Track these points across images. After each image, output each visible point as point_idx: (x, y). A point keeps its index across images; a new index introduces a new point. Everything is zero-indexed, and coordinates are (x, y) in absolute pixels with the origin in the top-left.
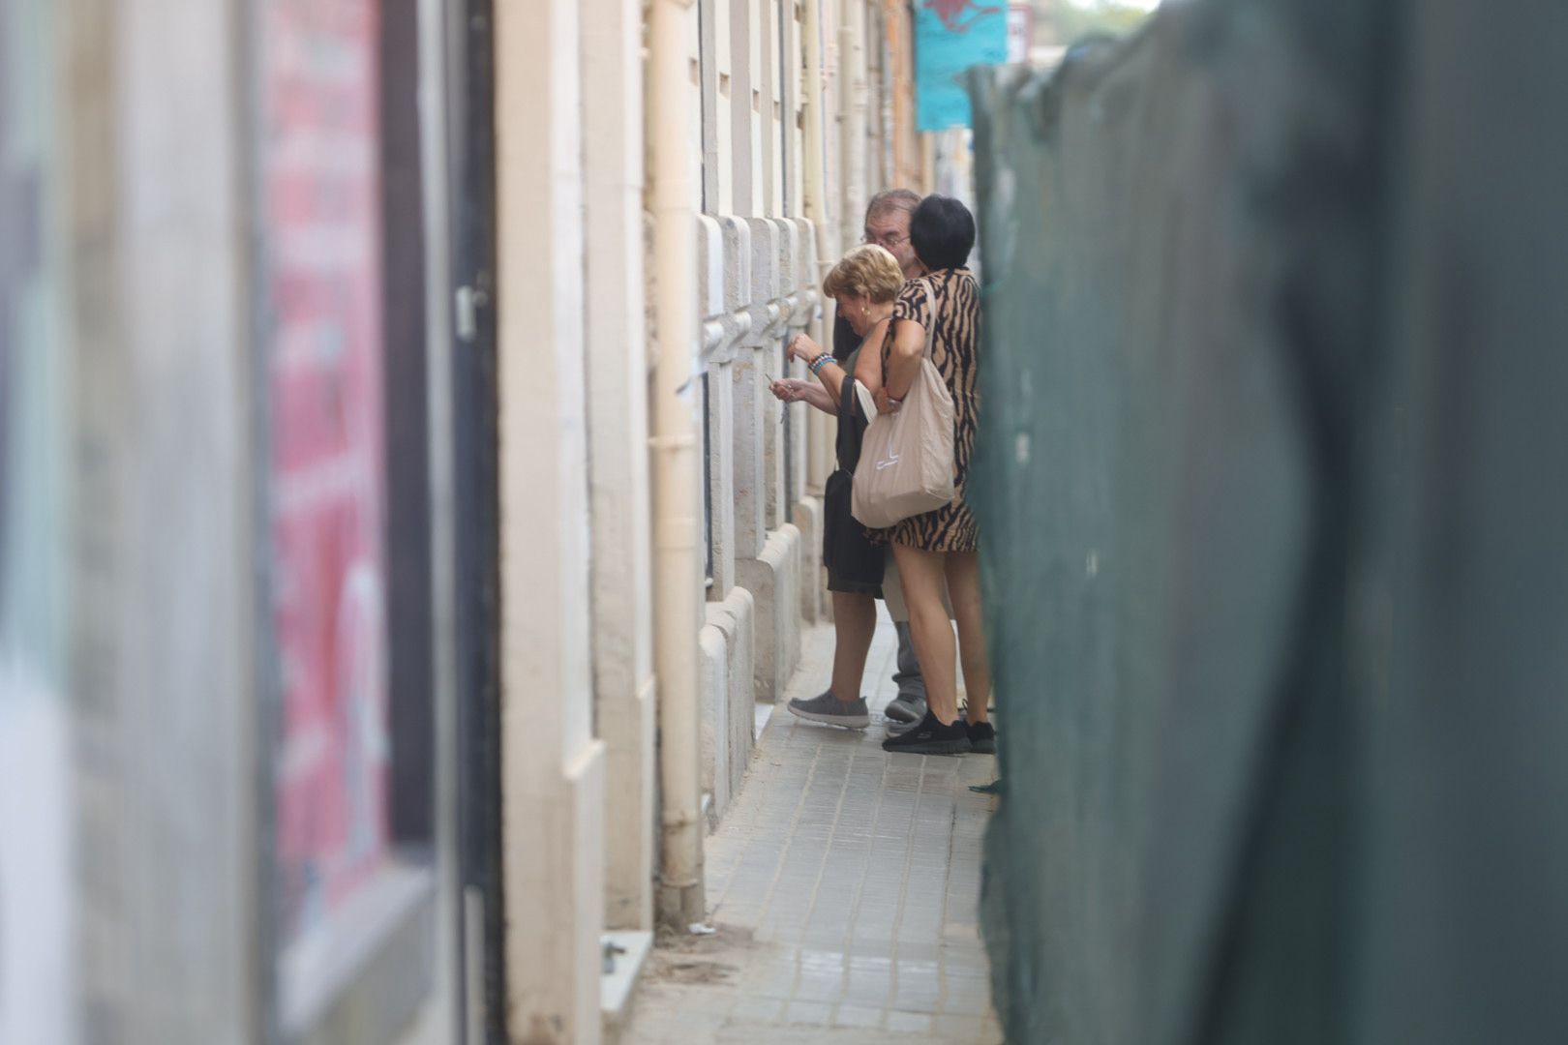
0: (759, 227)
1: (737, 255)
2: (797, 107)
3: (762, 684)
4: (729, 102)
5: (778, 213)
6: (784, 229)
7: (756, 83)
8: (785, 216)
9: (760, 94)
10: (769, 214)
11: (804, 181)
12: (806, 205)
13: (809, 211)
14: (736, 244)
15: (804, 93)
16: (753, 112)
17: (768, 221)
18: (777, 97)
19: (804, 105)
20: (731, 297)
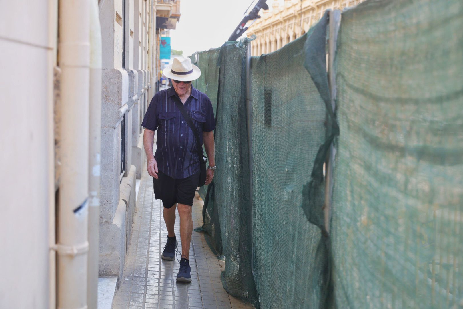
0: (140, 72)
1: (134, 80)
2: (147, 50)
4: (133, 39)
5: (144, 69)
6: (145, 72)
7: (140, 40)
8: (145, 69)
9: (141, 43)
10: (142, 69)
11: (148, 63)
12: (148, 68)
13: (149, 69)
14: (134, 78)
15: (148, 48)
17: (142, 71)
18: (144, 46)
19: (148, 50)
20: (132, 92)
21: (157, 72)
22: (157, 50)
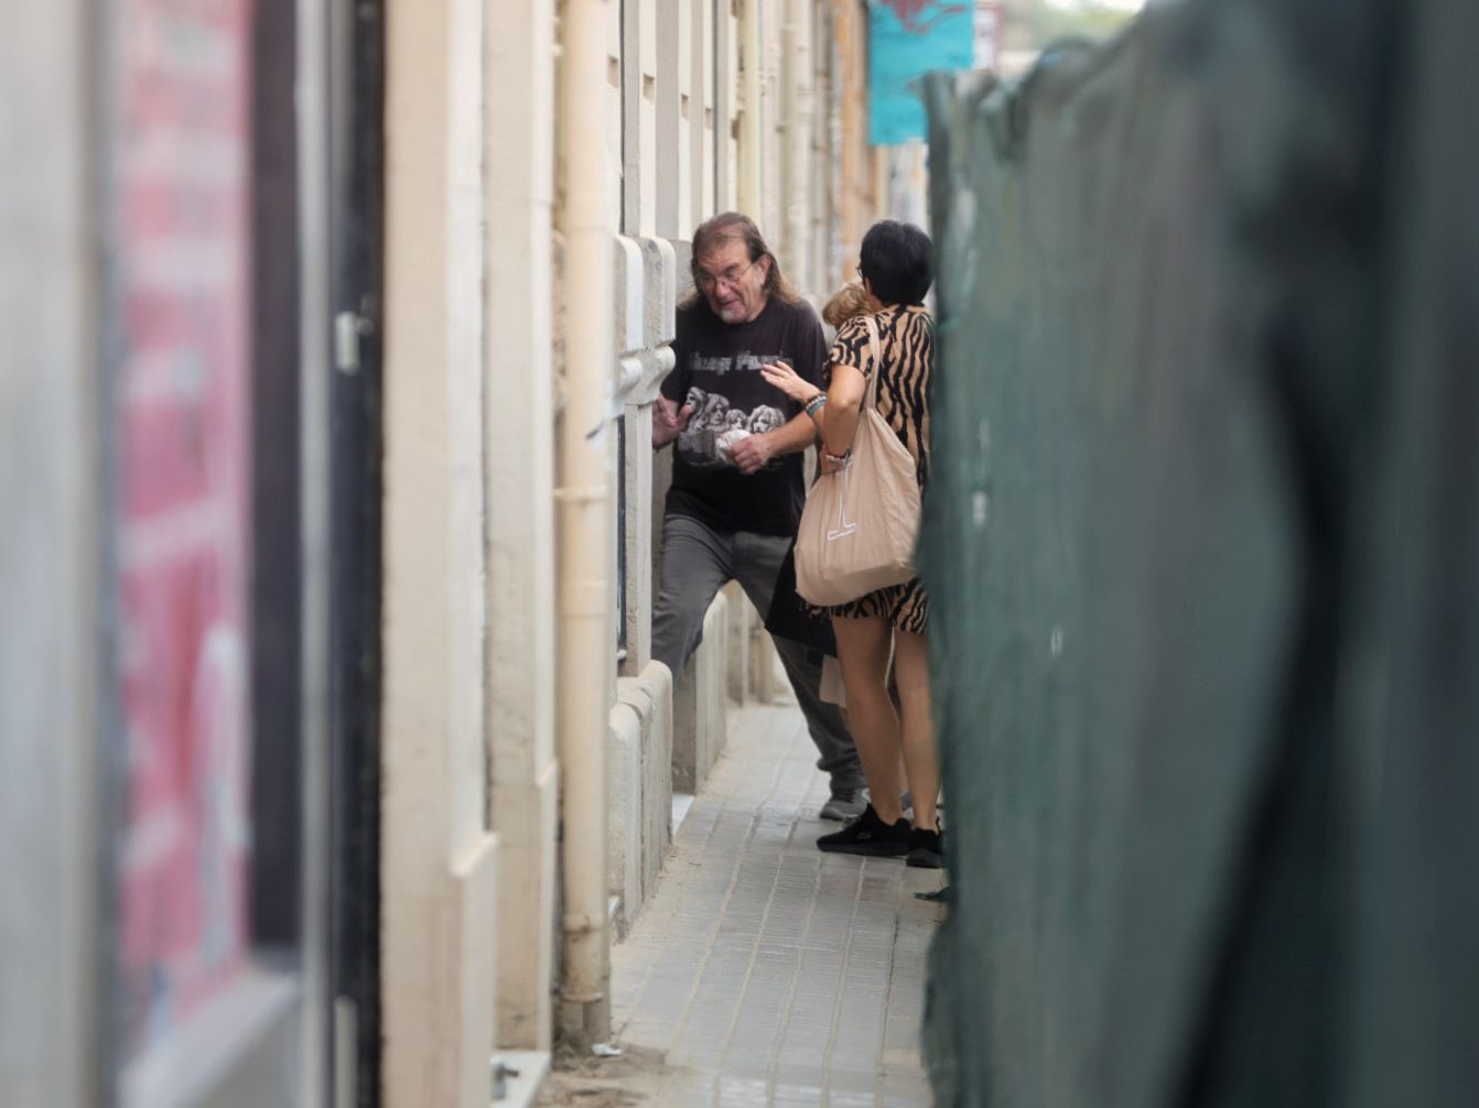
1: (659, 282)
2: (732, 115)
3: (681, 772)
4: (653, 107)
7: (685, 86)
9: (689, 100)
14: (658, 270)
15: (741, 98)
16: (682, 120)
18: (709, 103)
19: (740, 113)
20: (653, 329)
21: (829, 260)
22: (826, 72)
